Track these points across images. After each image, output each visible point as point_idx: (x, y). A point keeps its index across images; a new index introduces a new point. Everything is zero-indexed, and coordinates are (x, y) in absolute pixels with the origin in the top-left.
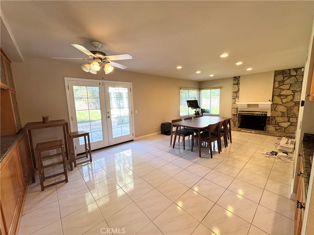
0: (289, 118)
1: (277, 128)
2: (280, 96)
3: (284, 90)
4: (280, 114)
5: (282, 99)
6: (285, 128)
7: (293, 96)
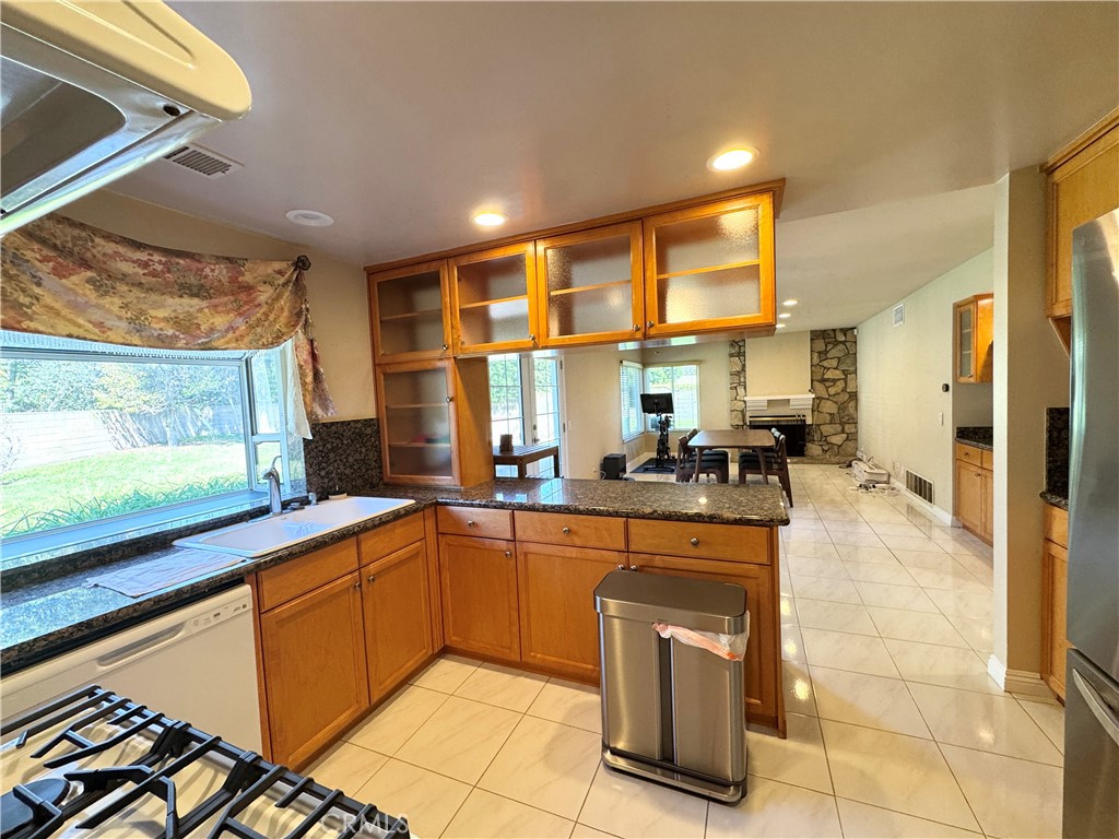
0: (842, 424)
1: (826, 448)
2: (823, 381)
3: (828, 369)
4: (828, 417)
5: (827, 388)
6: (839, 446)
7: (845, 380)
